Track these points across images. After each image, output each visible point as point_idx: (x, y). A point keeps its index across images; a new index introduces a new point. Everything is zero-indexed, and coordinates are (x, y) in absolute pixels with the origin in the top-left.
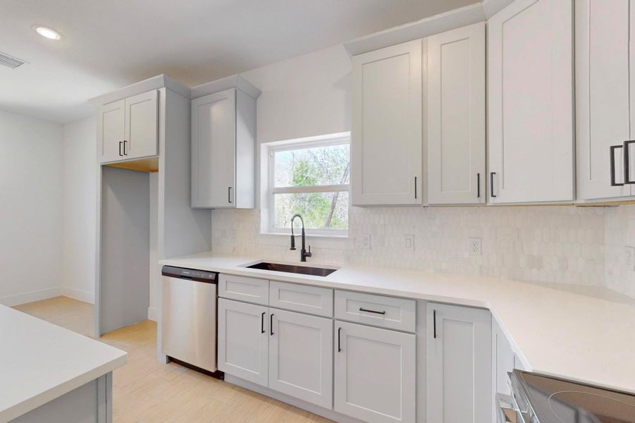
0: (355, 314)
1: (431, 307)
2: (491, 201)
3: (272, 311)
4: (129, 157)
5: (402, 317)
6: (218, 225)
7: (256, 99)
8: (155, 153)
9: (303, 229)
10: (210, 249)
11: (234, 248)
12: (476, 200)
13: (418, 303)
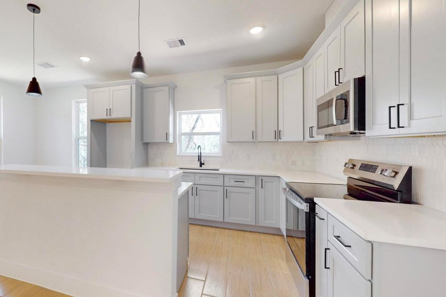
0: (233, 183)
1: (260, 178)
2: (280, 140)
3: (196, 186)
4: (112, 117)
5: (251, 183)
6: (152, 151)
7: (174, 90)
8: (130, 116)
9: (201, 153)
10: (148, 164)
11: (162, 163)
12: (275, 140)
13: (256, 177)
